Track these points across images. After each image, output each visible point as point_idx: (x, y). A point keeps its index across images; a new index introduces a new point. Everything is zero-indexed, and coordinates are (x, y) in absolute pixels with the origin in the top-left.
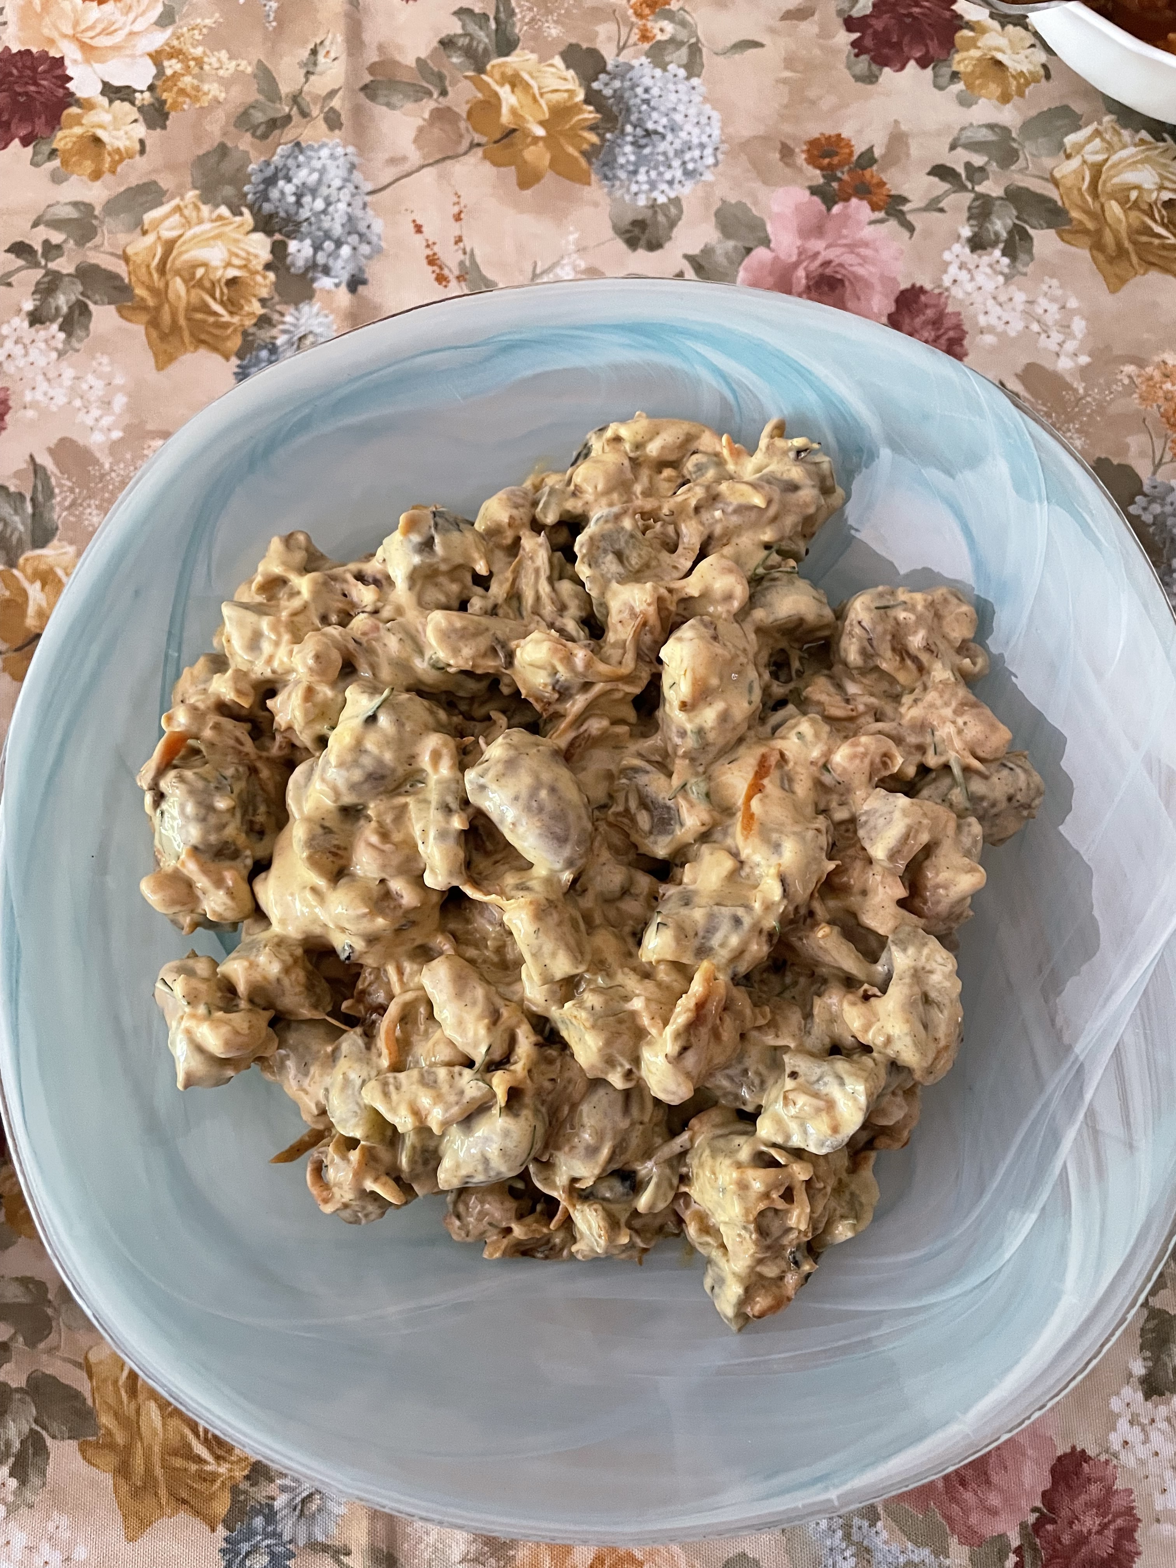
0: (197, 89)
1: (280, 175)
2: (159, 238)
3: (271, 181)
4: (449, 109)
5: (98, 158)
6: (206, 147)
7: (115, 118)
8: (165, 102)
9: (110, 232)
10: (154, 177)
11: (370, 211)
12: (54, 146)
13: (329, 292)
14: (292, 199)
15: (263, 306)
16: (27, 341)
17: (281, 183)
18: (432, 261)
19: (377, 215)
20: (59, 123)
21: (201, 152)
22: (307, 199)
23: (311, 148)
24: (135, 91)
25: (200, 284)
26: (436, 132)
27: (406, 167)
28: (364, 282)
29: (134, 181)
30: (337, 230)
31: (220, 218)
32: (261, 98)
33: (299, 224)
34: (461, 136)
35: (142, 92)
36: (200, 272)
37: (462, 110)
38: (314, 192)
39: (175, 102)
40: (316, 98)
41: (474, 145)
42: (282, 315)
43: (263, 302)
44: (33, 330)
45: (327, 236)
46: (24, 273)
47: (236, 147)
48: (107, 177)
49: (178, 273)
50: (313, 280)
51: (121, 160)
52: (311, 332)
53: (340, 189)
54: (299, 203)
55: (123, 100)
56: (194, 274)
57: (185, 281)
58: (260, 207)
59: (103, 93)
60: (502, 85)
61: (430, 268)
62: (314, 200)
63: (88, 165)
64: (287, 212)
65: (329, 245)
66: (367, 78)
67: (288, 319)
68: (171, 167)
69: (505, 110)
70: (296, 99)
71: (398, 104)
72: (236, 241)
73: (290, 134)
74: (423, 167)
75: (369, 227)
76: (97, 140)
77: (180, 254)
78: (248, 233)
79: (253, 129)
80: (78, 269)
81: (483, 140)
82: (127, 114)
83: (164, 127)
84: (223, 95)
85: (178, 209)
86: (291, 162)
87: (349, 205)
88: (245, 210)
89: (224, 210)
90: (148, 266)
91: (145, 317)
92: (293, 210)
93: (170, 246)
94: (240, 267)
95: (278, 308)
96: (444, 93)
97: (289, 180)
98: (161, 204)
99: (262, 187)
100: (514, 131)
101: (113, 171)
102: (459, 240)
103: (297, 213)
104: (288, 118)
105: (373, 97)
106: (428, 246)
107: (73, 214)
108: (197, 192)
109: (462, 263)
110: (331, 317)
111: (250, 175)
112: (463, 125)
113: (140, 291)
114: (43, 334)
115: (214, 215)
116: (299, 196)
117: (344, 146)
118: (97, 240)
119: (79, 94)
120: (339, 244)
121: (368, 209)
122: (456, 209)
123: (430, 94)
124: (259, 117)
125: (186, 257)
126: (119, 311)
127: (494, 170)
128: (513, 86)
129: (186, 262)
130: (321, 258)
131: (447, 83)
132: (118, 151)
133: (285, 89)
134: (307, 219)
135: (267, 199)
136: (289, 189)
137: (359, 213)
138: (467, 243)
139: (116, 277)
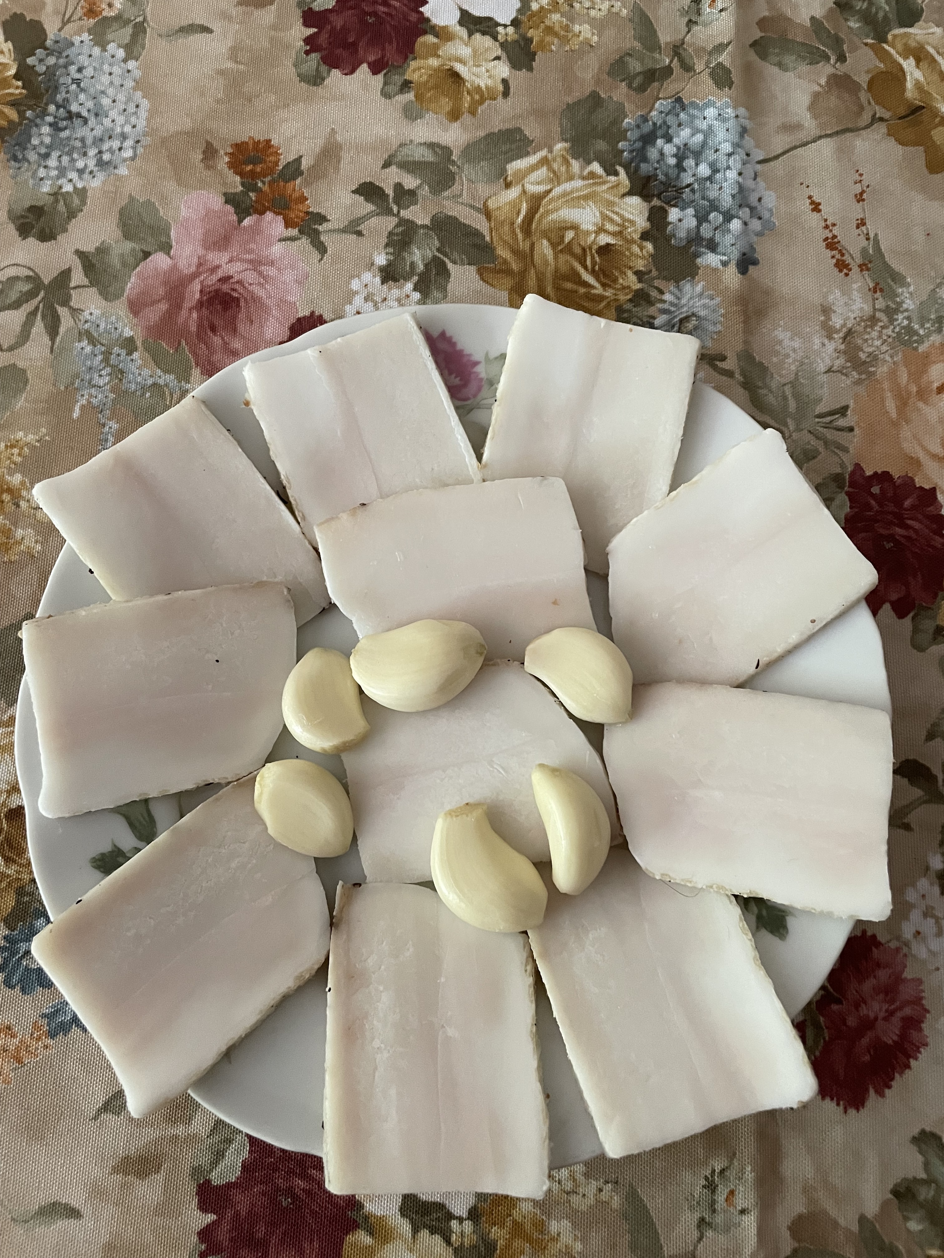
0: (567, 29)
1: (659, 133)
2: (524, 192)
3: (648, 139)
4: (847, 77)
5: (457, 97)
6: (577, 95)
7: (475, 51)
8: (531, 40)
9: (470, 181)
10: (519, 123)
11: (762, 184)
12: (407, 77)
13: (715, 270)
14: (672, 161)
15: (640, 281)
16: (378, 299)
17: (660, 142)
18: (832, 244)
19: (768, 188)
20: (412, 52)
21: (570, 100)
22: (689, 163)
23: (694, 105)
24: (498, 24)
25: (569, 249)
26: (833, 101)
27: (802, 136)
28: (755, 262)
29: (497, 125)
30: (727, 201)
31: (592, 175)
32: (637, 45)
33: (679, 191)
34: (862, 108)
35: (505, 26)
36: (570, 235)
37: (863, 79)
38: (698, 155)
39: (542, 41)
40: (700, 50)
41: (875, 120)
42: (662, 292)
43: (639, 274)
44: (385, 287)
45: (714, 206)
46: (374, 220)
47: (610, 97)
48: (466, 118)
49: (545, 234)
50: (697, 255)
51: (482, 101)
52: (693, 315)
53: (730, 155)
54: (680, 167)
55: (484, 33)
56: (563, 237)
57: (553, 245)
58: (637, 168)
59: (461, 23)
60: (906, 58)
61: (829, 253)
62: (697, 165)
63: (446, 104)
64: (666, 175)
65: (715, 217)
66: (758, 34)
67: (667, 297)
68: (539, 113)
69: (909, 85)
70: (677, 49)
71: (791, 65)
72: (610, 204)
73: (671, 87)
74: (820, 137)
75: (760, 200)
76: (455, 76)
77: (548, 212)
78: (624, 195)
79: (629, 80)
80: (434, 219)
81: (887, 115)
82: (487, 50)
83: (530, 69)
84: (595, 38)
85: (544, 161)
86: (671, 120)
87: (740, 174)
88: (621, 170)
89: (596, 167)
90: (512, 224)
91: (508, 282)
92: (673, 173)
93: (536, 202)
94: (614, 234)
95: (656, 283)
96: (842, 58)
97: (669, 140)
98: (527, 154)
99: (638, 145)
100: (922, 108)
101: (473, 112)
102: (862, 223)
103: (678, 176)
104: (668, 71)
105: (763, 56)
106: (827, 227)
107: (429, 157)
108: (566, 145)
109: (864, 251)
110: (718, 300)
111: (626, 131)
112: (864, 96)
113: (503, 252)
114: (396, 292)
115: (585, 173)
116: (680, 157)
117: (735, 108)
118: (456, 188)
119: (435, 21)
120: (728, 217)
121: (758, 179)
122: (858, 189)
123: (828, 59)
124: (635, 66)
125: (553, 217)
126: (480, 272)
127: (900, 149)
128: (918, 61)
129: (554, 222)
130: (706, 231)
131: (845, 47)
132: (478, 89)
133: (665, 37)
134: (688, 186)
135: (645, 159)
136: (669, 149)
137: (750, 183)
138: (871, 228)
139: (478, 234)
